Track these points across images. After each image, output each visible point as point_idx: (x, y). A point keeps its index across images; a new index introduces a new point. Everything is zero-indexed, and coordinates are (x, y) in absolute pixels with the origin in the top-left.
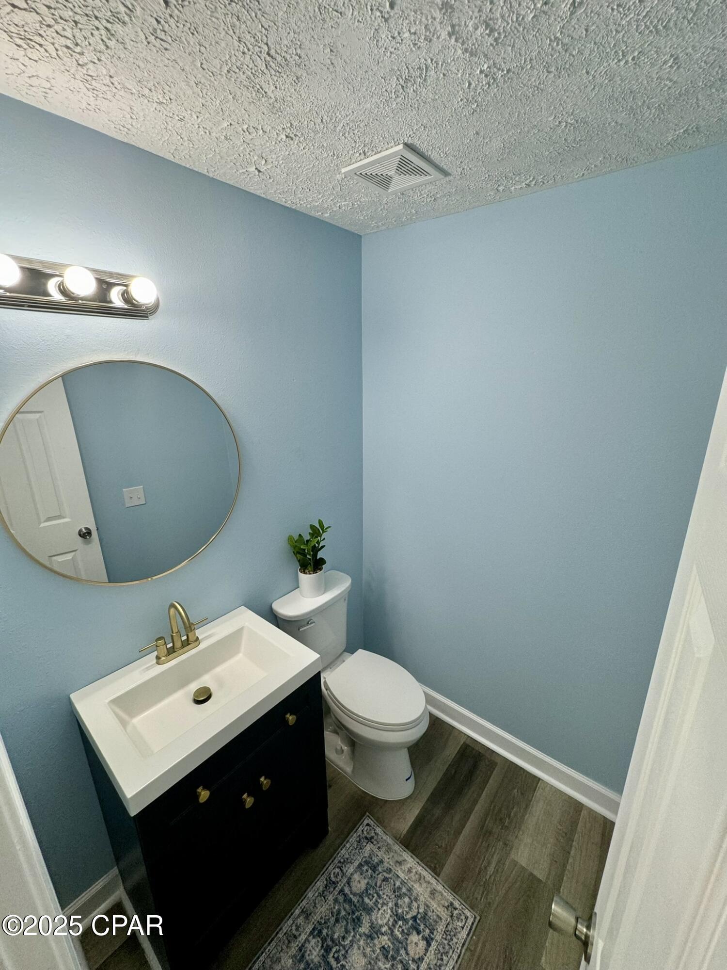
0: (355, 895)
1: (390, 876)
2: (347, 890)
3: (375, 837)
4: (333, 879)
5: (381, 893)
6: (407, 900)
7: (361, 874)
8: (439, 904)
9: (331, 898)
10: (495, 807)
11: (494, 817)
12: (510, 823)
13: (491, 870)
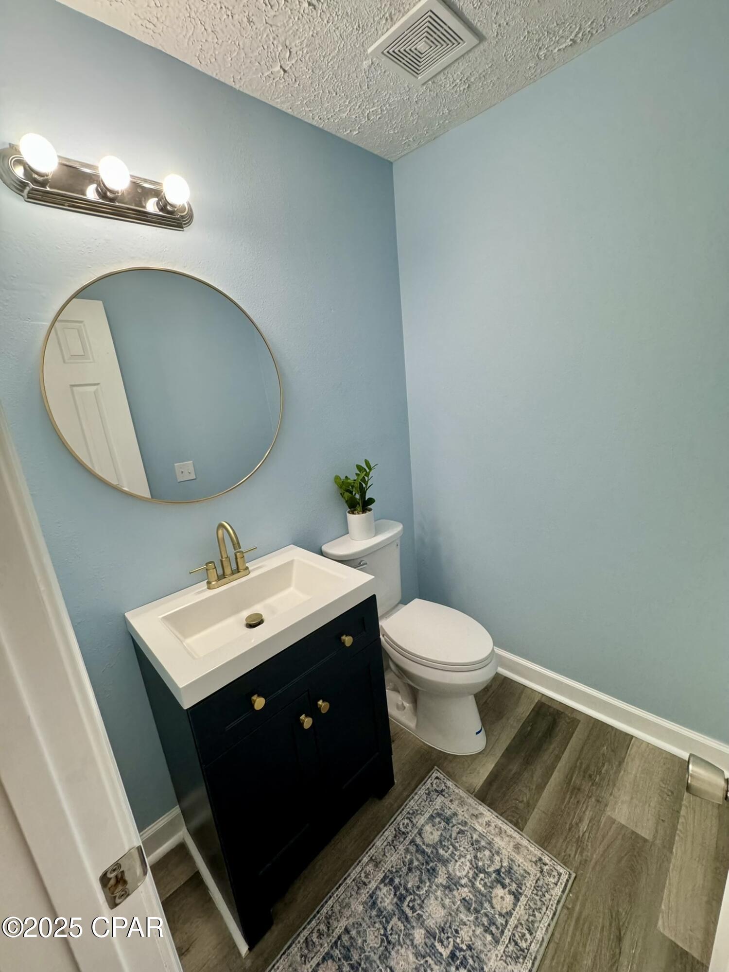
0: (428, 845)
1: (466, 828)
2: (418, 840)
3: (446, 790)
4: (403, 830)
5: (457, 845)
6: (487, 853)
7: (433, 826)
8: (525, 858)
9: (401, 848)
10: (581, 763)
11: (582, 773)
12: (602, 779)
13: (584, 827)
